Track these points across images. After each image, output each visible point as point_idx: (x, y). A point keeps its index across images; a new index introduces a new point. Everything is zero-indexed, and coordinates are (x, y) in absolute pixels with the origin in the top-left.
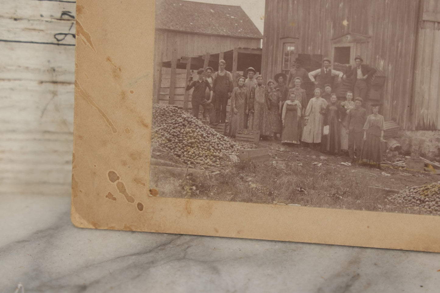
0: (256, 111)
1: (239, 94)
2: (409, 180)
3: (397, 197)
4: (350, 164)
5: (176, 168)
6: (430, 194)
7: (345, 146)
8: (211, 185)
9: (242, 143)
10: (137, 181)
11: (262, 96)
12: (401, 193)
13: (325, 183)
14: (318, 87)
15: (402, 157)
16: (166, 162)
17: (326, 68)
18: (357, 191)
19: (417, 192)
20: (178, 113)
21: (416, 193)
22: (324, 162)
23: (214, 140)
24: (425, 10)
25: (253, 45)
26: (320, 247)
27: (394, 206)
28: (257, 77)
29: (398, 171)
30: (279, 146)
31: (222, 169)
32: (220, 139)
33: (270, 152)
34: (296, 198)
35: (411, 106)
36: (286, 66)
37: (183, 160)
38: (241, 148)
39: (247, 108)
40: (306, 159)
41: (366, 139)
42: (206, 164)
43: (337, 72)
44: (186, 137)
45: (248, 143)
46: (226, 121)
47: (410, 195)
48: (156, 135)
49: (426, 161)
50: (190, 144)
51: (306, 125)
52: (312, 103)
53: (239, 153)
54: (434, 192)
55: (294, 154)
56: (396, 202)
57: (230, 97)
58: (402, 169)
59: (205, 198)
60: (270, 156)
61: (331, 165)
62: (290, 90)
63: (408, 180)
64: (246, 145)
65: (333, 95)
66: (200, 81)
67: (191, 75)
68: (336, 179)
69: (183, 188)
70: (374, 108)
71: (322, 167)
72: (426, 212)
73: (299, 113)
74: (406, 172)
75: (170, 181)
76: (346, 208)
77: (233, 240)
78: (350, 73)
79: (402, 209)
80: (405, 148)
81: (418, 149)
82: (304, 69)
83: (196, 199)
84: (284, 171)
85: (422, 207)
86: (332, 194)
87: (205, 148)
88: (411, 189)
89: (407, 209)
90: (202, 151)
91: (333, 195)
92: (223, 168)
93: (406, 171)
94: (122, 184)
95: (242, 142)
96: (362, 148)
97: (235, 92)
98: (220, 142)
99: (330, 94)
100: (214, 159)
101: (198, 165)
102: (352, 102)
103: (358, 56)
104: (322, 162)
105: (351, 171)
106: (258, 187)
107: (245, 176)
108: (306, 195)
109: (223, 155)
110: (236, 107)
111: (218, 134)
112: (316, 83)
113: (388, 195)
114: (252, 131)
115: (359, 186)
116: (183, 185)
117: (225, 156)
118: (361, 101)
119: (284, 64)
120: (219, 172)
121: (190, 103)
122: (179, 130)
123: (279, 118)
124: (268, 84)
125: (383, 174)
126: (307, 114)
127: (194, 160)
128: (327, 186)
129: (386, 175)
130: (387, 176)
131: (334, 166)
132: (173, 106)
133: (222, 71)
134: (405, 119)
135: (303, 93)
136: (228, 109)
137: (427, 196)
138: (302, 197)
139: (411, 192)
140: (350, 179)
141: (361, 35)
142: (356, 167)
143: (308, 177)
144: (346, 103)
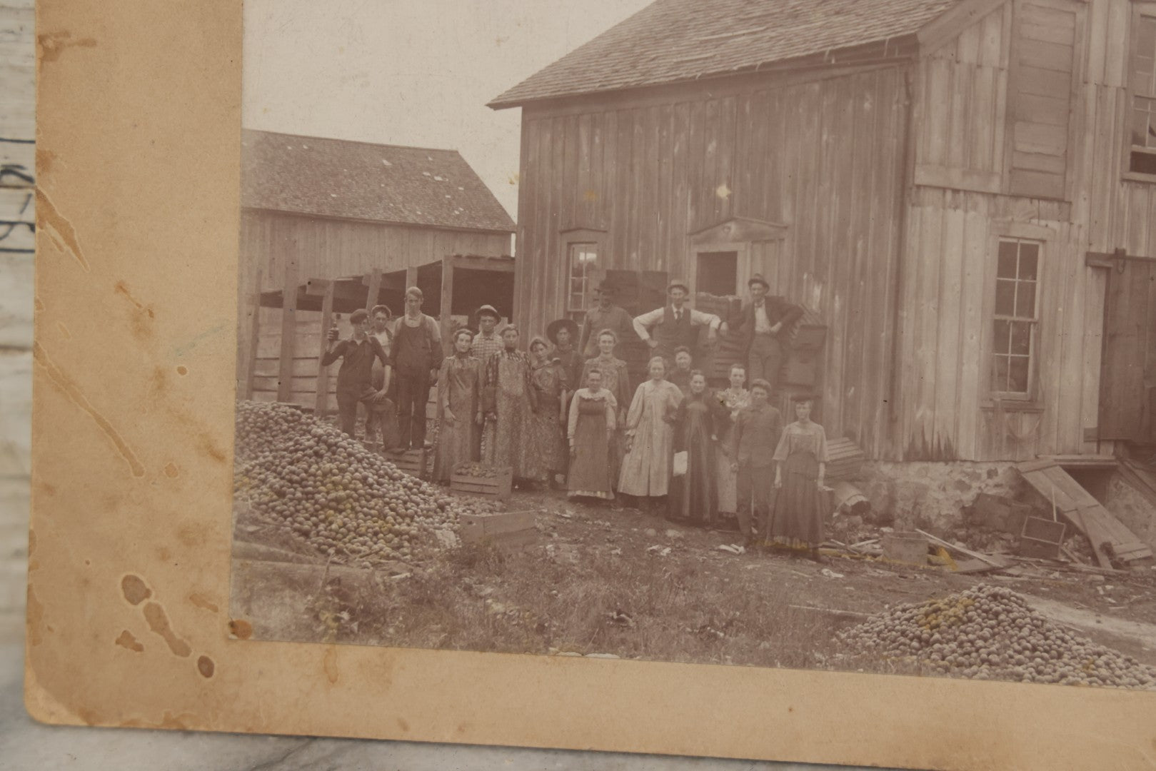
0: (502, 418)
1: (458, 374)
2: (890, 588)
3: (861, 633)
4: (742, 549)
5: (299, 565)
6: (943, 623)
7: (729, 502)
8: (390, 608)
9: (467, 499)
10: (197, 600)
11: (517, 378)
12: (873, 623)
13: (680, 600)
14: (658, 355)
15: (872, 531)
16: (272, 549)
17: (678, 306)
18: (761, 618)
19: (912, 618)
20: (302, 424)
21: (908, 620)
22: (677, 546)
23: (394, 491)
24: (919, 160)
25: (491, 250)
26: (668, 762)
27: (856, 655)
28: (503, 329)
29: (863, 566)
30: (560, 506)
31: (418, 565)
32: (410, 489)
33: (539, 521)
34: (608, 638)
35: (891, 401)
36: (577, 301)
37: (315, 545)
38: (464, 511)
39: (480, 408)
40: (631, 539)
41: (781, 485)
42: (377, 553)
43: (706, 317)
44: (324, 485)
45: (482, 499)
46: (426, 442)
47: (895, 627)
48: (246, 480)
49: (931, 538)
50: (333, 504)
51: (628, 451)
52: (644, 394)
53: (459, 525)
54: (953, 619)
55: (599, 525)
56: (859, 644)
57: (435, 381)
58: (872, 561)
59: (373, 641)
60: (539, 531)
61: (695, 553)
62: (588, 362)
63: (887, 588)
64: (477, 505)
65: (696, 374)
66: (359, 342)
67: (335, 326)
68: (706, 587)
69: (317, 617)
70: (798, 405)
71: (672, 558)
72: (934, 669)
73: (611, 421)
74: (882, 569)
75: (282, 598)
76: (733, 661)
77: (446, 750)
78: (739, 318)
79: (875, 662)
80: (879, 507)
81: (911, 510)
82: (622, 310)
83: (350, 644)
84: (576, 568)
85: (923, 656)
86: (699, 626)
87: (373, 512)
88: (896, 611)
89: (886, 662)
90: (365, 521)
91: (701, 628)
92: (420, 563)
93: (882, 566)
94: (159, 608)
95: (468, 497)
96: (771, 507)
97: (447, 369)
98: (412, 496)
99: (689, 372)
100: (396, 540)
101: (353, 556)
102: (745, 390)
103: (758, 275)
104: (672, 546)
105: (746, 567)
106: (510, 612)
107: (475, 584)
108: (631, 631)
109: (419, 530)
110: (450, 406)
111: (406, 475)
112: (653, 344)
113: (838, 628)
114: (493, 468)
115: (766, 605)
116: (317, 610)
117: (425, 533)
118: (765, 388)
119: (570, 297)
120: (408, 574)
121: (333, 398)
122: (306, 466)
123: (562, 434)
124: (531, 349)
125: (826, 574)
126: (632, 423)
127: (345, 543)
128: (686, 605)
129: (834, 575)
130: (837, 579)
131: (702, 555)
132: (290, 407)
133: (413, 314)
134: (877, 434)
135: (619, 369)
136: (431, 411)
137: (938, 629)
138: (623, 635)
139: (895, 619)
140: (744, 586)
141: (763, 221)
142: (757, 558)
143: (637, 583)
144: (728, 394)
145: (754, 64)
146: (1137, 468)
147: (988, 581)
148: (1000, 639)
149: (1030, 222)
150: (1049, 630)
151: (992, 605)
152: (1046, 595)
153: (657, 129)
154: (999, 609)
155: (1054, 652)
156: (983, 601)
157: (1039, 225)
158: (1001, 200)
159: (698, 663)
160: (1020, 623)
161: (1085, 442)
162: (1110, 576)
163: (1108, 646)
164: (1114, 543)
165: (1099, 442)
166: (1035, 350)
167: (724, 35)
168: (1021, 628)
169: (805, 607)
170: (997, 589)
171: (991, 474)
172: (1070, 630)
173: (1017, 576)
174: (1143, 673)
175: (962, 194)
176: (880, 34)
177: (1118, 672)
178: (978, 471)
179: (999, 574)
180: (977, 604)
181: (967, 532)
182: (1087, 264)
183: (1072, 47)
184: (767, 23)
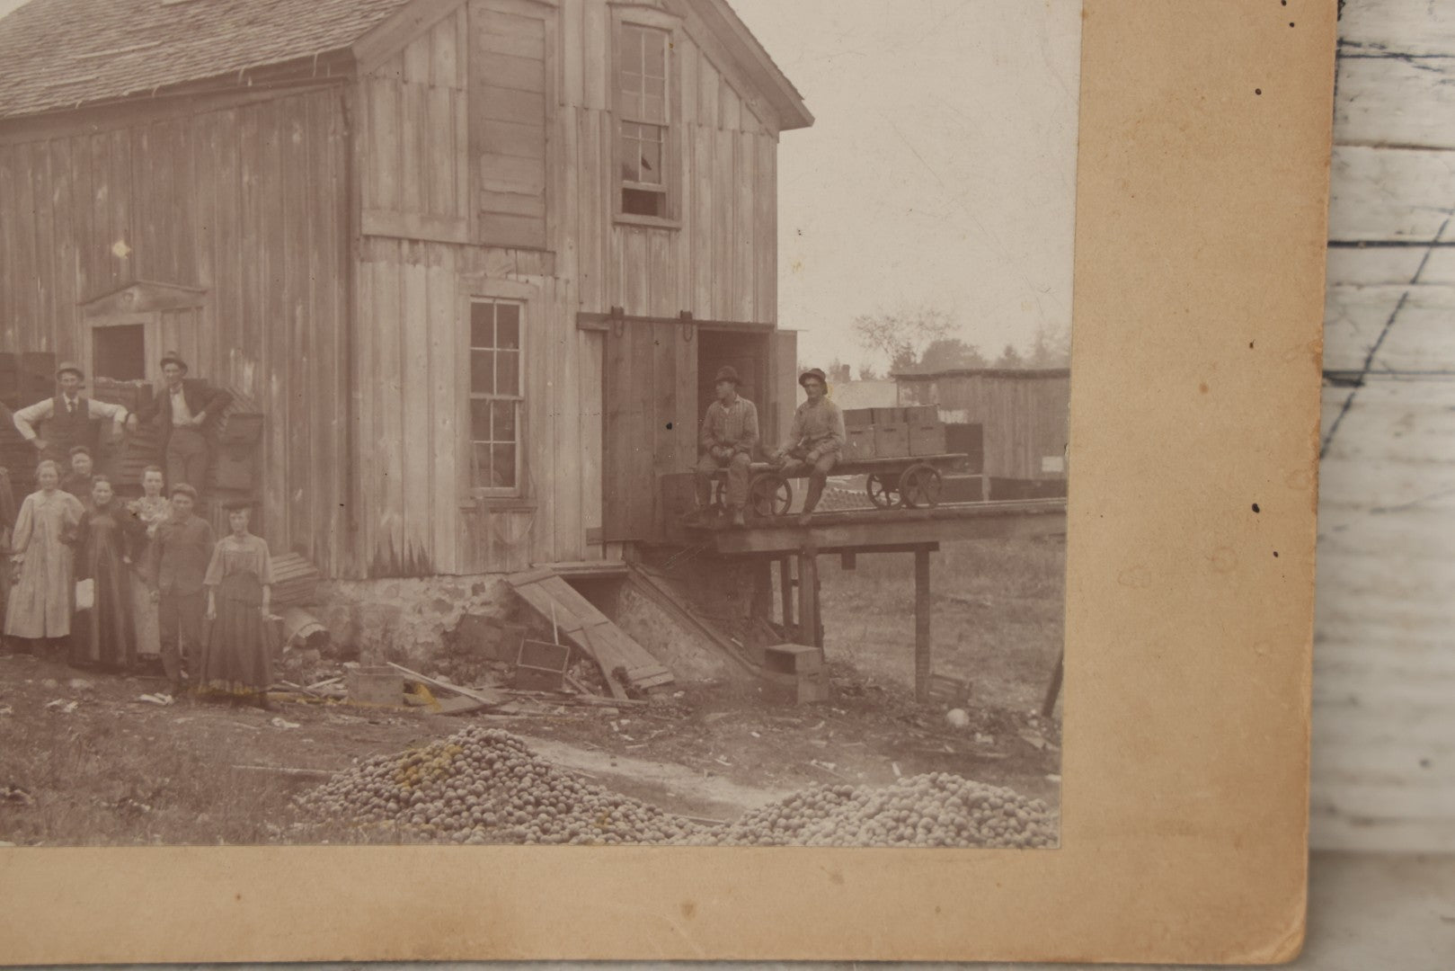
2: (359, 737)
3: (324, 795)
4: (169, 699)
6: (426, 777)
7: (150, 640)
12: (338, 782)
13: (92, 767)
14: (49, 458)
15: (332, 668)
17: (71, 395)
18: (197, 784)
19: (387, 773)
21: (382, 776)
22: (85, 699)
24: (366, 204)
27: (319, 823)
29: (325, 712)
35: (348, 505)
40: (24, 693)
41: (215, 615)
43: (108, 408)
47: (366, 785)
49: (407, 673)
51: (15, 582)
52: (33, 510)
54: (437, 772)
56: (322, 809)
58: (335, 705)
61: (109, 707)
63: (354, 738)
65: (99, 480)
68: (125, 749)
70: (232, 515)
71: (79, 715)
72: (416, 835)
74: (347, 714)
76: (163, 840)
78: (150, 408)
80: (340, 638)
81: (380, 639)
85: (403, 820)
86: (118, 799)
88: (366, 765)
89: (357, 831)
91: (120, 801)
93: (346, 711)
96: (204, 644)
99: (91, 478)
102: (163, 499)
103: (172, 353)
104: (79, 699)
105: (175, 721)
108: (29, 810)
112: (41, 444)
113: (296, 791)
115: (202, 767)
118: (190, 494)
125: (278, 725)
126: (18, 546)
128: (100, 773)
129: (288, 725)
130: (291, 730)
131: (118, 709)
134: (334, 547)
137: (419, 785)
138: (18, 816)
139: (366, 776)
140: (174, 746)
141: (175, 286)
142: (189, 708)
143: (35, 749)
144: (142, 504)
145: (150, 88)
146: (651, 575)
147: (479, 722)
148: (496, 793)
149: (507, 277)
150: (554, 779)
151: (485, 751)
152: (550, 736)
153: (29, 172)
154: (494, 755)
155: (561, 805)
156: (474, 747)
157: (517, 281)
158: (470, 252)
159: (118, 845)
160: (520, 771)
161: (588, 545)
162: (624, 708)
163: (626, 794)
164: (628, 668)
165: (605, 545)
166: (522, 436)
167: (108, 52)
168: (521, 778)
169: (253, 767)
170: (490, 731)
171: (477, 589)
172: (580, 776)
173: (515, 714)
174: (668, 824)
175: (421, 245)
176: (306, 48)
177: (639, 825)
178: (461, 587)
179: (491, 713)
180: (466, 752)
181: (451, 663)
182: (578, 327)
183: (543, 62)
184: (162, 36)
